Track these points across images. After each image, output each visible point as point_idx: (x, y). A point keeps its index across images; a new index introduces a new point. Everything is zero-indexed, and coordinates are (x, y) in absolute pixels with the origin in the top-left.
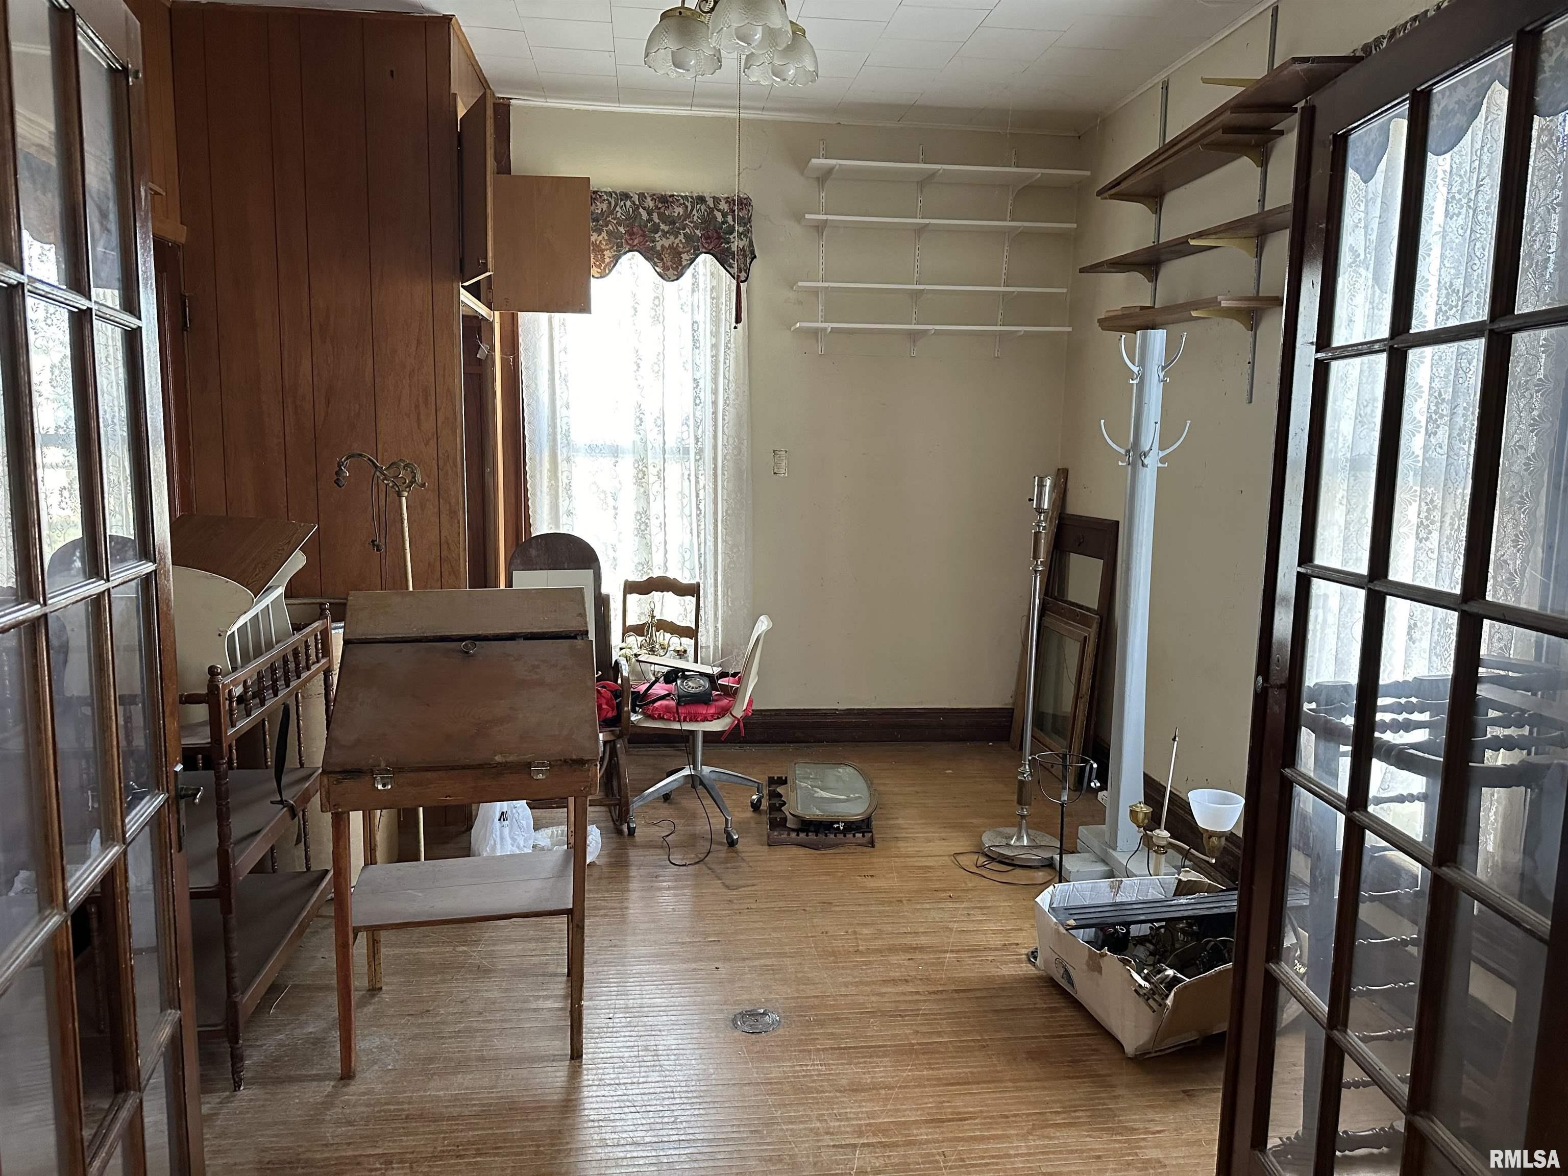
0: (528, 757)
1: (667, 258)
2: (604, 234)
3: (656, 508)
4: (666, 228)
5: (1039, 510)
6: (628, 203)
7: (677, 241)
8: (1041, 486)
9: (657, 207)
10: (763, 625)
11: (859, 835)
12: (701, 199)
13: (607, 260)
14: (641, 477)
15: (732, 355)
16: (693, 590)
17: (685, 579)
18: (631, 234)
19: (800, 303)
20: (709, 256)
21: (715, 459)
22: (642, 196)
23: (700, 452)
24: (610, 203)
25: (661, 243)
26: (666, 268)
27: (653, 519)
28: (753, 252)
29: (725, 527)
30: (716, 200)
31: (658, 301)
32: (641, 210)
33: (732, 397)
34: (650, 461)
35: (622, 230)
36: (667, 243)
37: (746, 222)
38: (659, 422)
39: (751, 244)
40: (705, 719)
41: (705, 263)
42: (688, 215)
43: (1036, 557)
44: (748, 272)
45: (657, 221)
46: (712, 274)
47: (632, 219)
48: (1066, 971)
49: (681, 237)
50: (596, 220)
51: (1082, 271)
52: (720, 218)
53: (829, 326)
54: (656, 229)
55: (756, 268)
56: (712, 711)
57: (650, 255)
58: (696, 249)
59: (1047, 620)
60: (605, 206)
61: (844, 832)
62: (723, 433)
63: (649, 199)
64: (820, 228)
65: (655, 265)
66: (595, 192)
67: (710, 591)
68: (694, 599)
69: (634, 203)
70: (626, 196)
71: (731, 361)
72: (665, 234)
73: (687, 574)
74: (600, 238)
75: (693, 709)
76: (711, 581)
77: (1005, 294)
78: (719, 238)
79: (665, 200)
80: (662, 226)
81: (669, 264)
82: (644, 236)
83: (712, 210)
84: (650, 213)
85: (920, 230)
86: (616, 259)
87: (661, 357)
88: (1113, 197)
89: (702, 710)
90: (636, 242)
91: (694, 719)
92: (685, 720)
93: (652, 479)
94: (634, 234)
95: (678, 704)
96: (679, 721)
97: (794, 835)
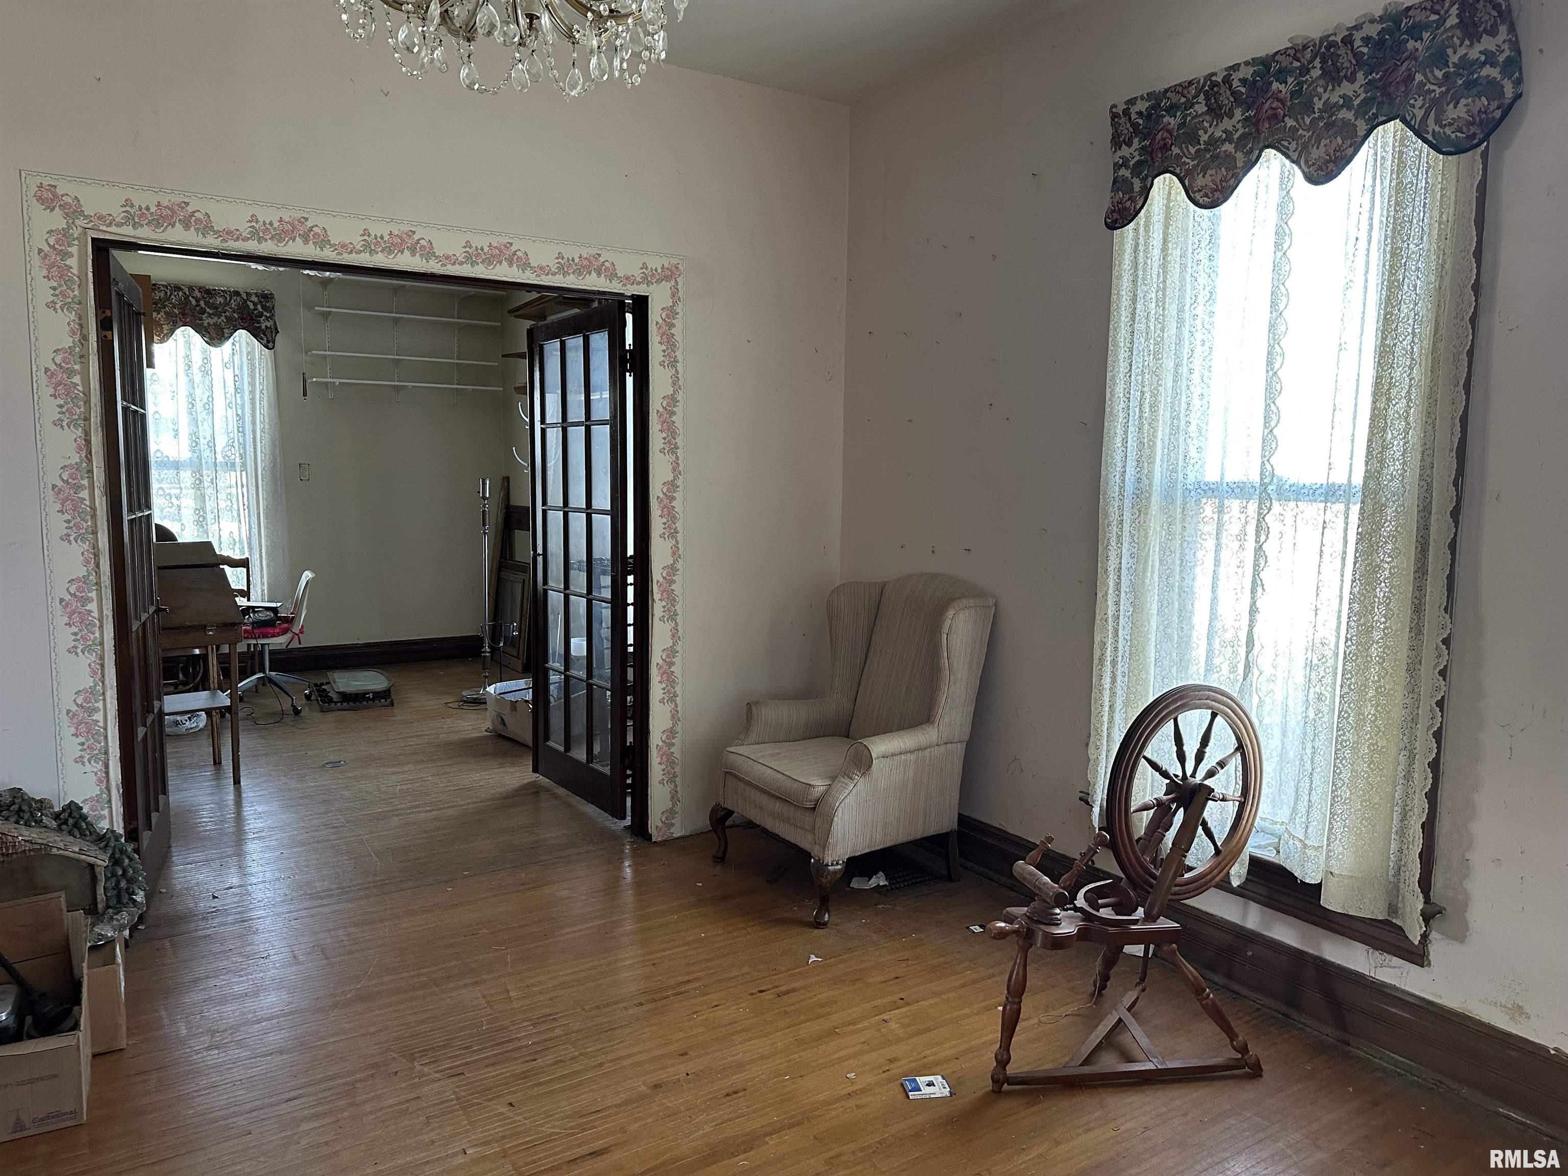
0: (204, 623)
1: (212, 331)
2: (162, 313)
3: (210, 505)
4: (211, 312)
5: (484, 498)
6: (181, 293)
7: (220, 320)
8: (484, 484)
9: (203, 297)
10: (307, 575)
11: (383, 701)
12: (237, 293)
13: (165, 332)
14: (198, 484)
15: (266, 399)
16: (244, 563)
17: (236, 556)
18: (184, 314)
19: (313, 363)
20: (244, 332)
21: (256, 470)
22: (191, 288)
23: (244, 465)
24: (166, 293)
25: (207, 321)
26: (211, 338)
27: (209, 513)
28: (276, 329)
29: (266, 517)
30: (248, 294)
31: (206, 360)
32: (191, 298)
33: (267, 427)
34: (204, 472)
35: (176, 311)
36: (212, 321)
37: (271, 310)
38: (211, 444)
39: (275, 323)
40: (273, 636)
41: (242, 335)
42: (227, 304)
43: (484, 525)
44: (274, 342)
45: (203, 306)
46: (247, 343)
47: (184, 305)
48: (502, 719)
49: (223, 318)
50: (155, 304)
51: (503, 356)
52: (252, 307)
53: (337, 381)
54: (203, 312)
55: (279, 339)
56: (278, 631)
57: (199, 329)
58: (235, 326)
59: (503, 574)
60: (162, 295)
61: (373, 700)
62: (262, 452)
63: (197, 291)
64: (325, 315)
65: (203, 336)
66: (154, 285)
67: (258, 563)
68: (245, 570)
69: (185, 293)
70: (178, 288)
71: (265, 403)
72: (210, 315)
73: (237, 551)
74: (159, 316)
75: (264, 630)
76: (257, 556)
77: (457, 364)
78: (252, 319)
79: (209, 293)
80: (208, 310)
81: (214, 335)
82: (193, 316)
83: (245, 301)
84: (197, 300)
85: (396, 321)
86: (172, 332)
87: (210, 399)
88: (516, 316)
89: (271, 630)
90: (188, 320)
91: (265, 636)
92: (259, 637)
93: (206, 484)
94: (185, 314)
95: (253, 627)
96: (256, 638)
97: (339, 704)
